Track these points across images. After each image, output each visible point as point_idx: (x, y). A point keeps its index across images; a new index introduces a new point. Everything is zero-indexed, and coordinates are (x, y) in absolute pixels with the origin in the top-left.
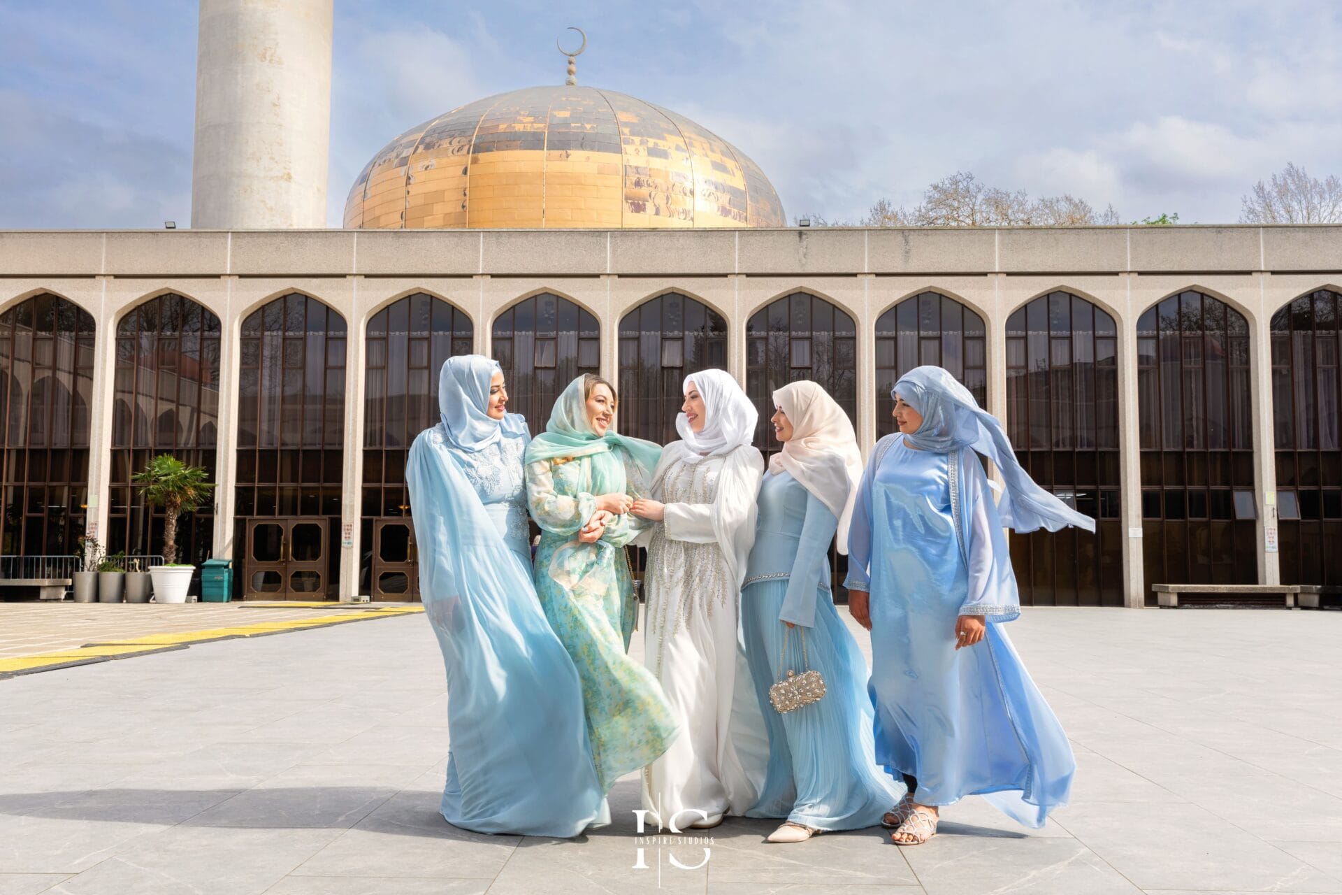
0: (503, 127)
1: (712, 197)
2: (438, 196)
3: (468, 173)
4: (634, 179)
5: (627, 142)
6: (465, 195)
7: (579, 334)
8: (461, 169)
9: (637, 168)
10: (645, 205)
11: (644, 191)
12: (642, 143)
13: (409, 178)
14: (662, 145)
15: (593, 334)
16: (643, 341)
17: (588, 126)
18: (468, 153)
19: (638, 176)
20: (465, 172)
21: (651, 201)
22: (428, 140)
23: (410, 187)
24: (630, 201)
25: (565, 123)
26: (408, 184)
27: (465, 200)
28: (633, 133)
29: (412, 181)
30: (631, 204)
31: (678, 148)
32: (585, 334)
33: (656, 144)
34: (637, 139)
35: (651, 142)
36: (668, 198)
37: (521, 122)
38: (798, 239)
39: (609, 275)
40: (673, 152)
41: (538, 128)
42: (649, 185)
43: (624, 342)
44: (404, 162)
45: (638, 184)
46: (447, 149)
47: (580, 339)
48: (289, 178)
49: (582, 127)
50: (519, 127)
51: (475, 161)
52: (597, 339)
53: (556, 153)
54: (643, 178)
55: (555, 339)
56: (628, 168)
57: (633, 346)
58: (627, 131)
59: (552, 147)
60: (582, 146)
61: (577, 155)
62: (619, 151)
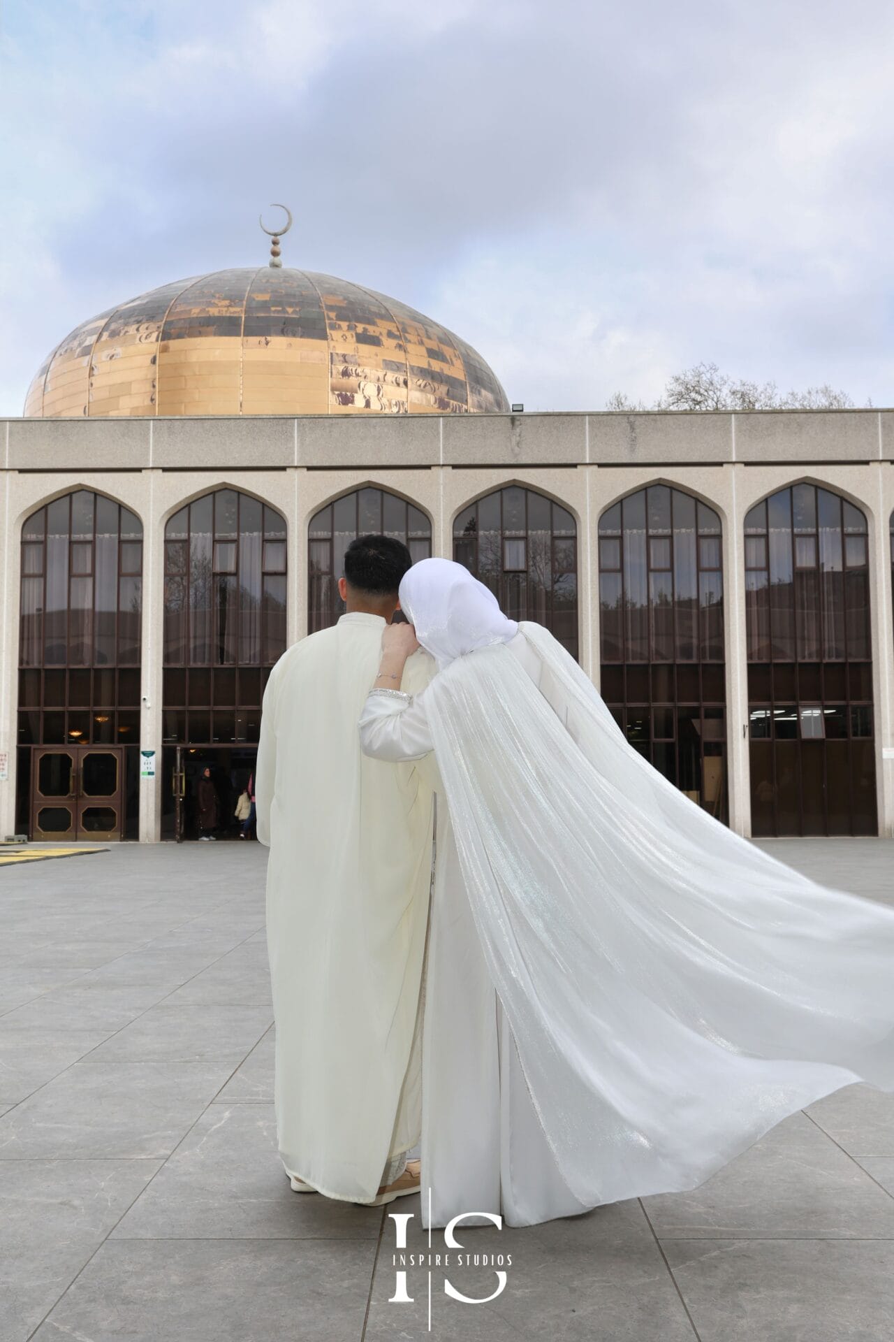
0: (195, 312)
1: (428, 388)
2: (124, 389)
3: (157, 362)
4: (341, 368)
5: (333, 327)
6: (154, 386)
7: (263, 535)
8: (151, 357)
9: (344, 356)
10: (353, 397)
11: (353, 380)
12: (349, 328)
13: (92, 369)
14: (372, 330)
15: (280, 535)
16: (337, 542)
17: (290, 310)
18: (157, 340)
19: (346, 365)
20: (154, 361)
21: (360, 392)
22: (113, 326)
23: (93, 379)
24: (337, 393)
25: (265, 306)
26: (91, 375)
27: (154, 393)
28: (339, 318)
29: (95, 372)
30: (338, 395)
31: (390, 335)
32: (270, 535)
33: (365, 330)
34: (344, 325)
35: (360, 328)
36: (379, 390)
37: (216, 306)
38: (510, 425)
39: (296, 467)
40: (384, 340)
41: (235, 312)
42: (357, 375)
43: (314, 545)
44: (87, 351)
45: (345, 373)
46: (134, 337)
47: (265, 541)
49: (284, 311)
50: (214, 312)
51: (165, 350)
52: (284, 541)
53: (254, 340)
54: (352, 368)
55: (236, 541)
56: (335, 356)
57: (325, 548)
58: (333, 315)
59: (249, 333)
60: (283, 333)
61: (278, 342)
62: (324, 337)
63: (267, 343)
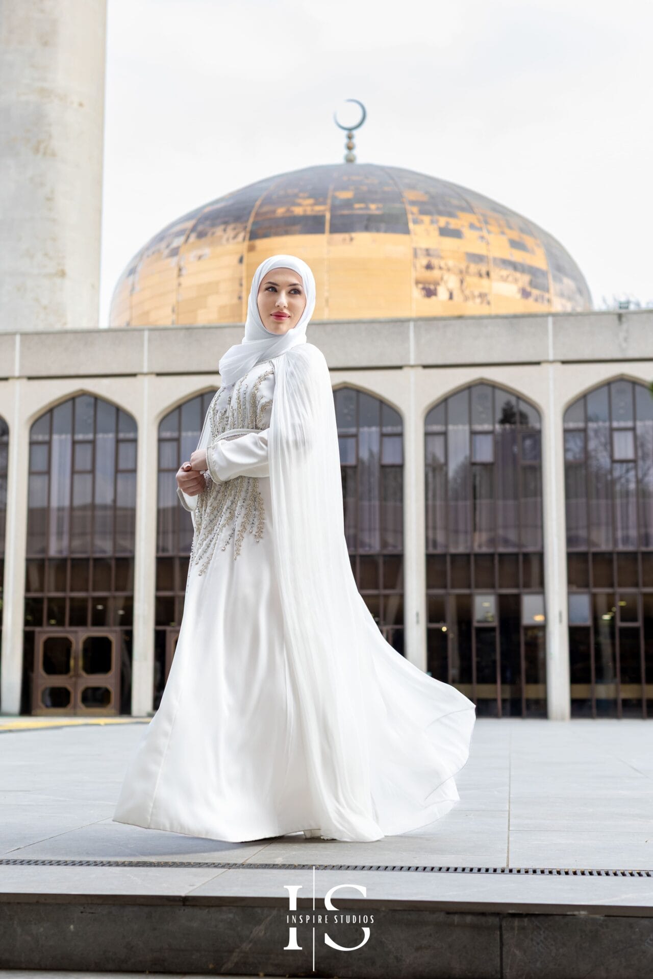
0: (281, 211)
1: (510, 278)
2: (212, 288)
3: (245, 260)
4: (425, 262)
5: (416, 222)
6: (241, 285)
7: (381, 430)
8: (237, 257)
9: (427, 250)
10: (436, 289)
11: (436, 273)
12: (432, 222)
13: (180, 270)
14: (454, 224)
15: (396, 430)
16: (451, 435)
17: (373, 206)
18: (244, 239)
19: (429, 258)
20: (241, 260)
21: (443, 285)
22: (200, 228)
23: (182, 280)
24: (421, 286)
25: (348, 204)
26: (179, 275)
27: (241, 292)
28: (423, 212)
29: (184, 272)
30: (424, 289)
31: (472, 226)
32: (388, 429)
33: (448, 223)
34: (426, 219)
35: (443, 221)
36: (462, 282)
37: (299, 205)
38: (617, 322)
39: (412, 366)
40: (467, 232)
41: (319, 211)
42: (440, 268)
43: (430, 438)
44: (175, 252)
45: (429, 267)
46: (221, 237)
47: (383, 435)
48: (62, 274)
49: (367, 208)
50: (298, 211)
51: (251, 249)
52: (400, 435)
53: (338, 237)
54: (435, 262)
55: (355, 436)
56: (418, 250)
57: (439, 441)
58: (415, 209)
59: (334, 230)
60: (367, 229)
61: (362, 239)
62: (407, 231)
63: (352, 239)
